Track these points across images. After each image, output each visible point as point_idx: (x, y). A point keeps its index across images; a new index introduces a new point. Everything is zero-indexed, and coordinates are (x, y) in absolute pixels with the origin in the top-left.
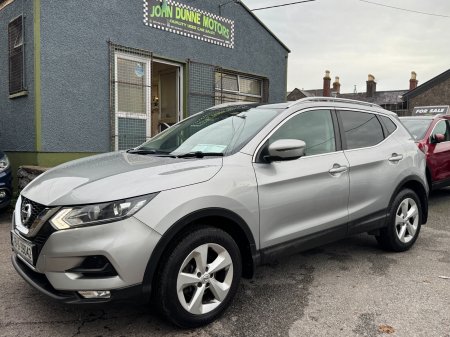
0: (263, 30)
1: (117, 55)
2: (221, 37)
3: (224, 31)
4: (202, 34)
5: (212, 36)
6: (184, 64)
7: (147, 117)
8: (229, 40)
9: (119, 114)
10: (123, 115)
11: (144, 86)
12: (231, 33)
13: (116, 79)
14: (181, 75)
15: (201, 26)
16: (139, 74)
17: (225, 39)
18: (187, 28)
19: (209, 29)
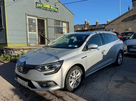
1: (28, 17)
3: (56, 10)
5: (52, 11)
6: (46, 19)
7: (37, 33)
9: (29, 33)
11: (35, 25)
12: (58, 11)
13: (28, 23)
14: (45, 21)
15: (50, 9)
16: (34, 22)
17: (57, 12)
18: (46, 9)
19: (52, 9)
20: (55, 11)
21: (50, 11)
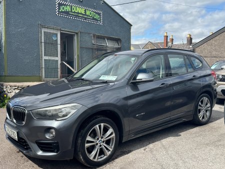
1: (43, 30)
2: (96, 19)
3: (97, 17)
5: (88, 18)
7: (59, 58)
8: (100, 21)
9: (45, 58)
10: (47, 58)
11: (57, 44)
12: (100, 18)
13: (43, 41)
14: (75, 38)
15: (85, 15)
16: (54, 39)
17: (98, 20)
18: (78, 16)
19: (89, 16)
20: (94, 19)
21: (85, 19)
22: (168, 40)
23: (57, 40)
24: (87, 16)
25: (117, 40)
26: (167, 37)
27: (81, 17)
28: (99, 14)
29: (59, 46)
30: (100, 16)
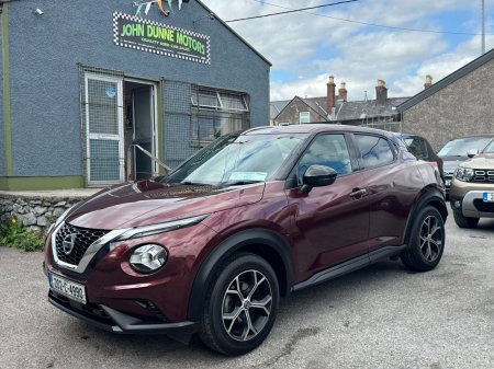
0: (241, 44)
1: (88, 76)
2: (196, 53)
3: (199, 47)
4: (175, 51)
5: (182, 51)
6: (158, 83)
7: (120, 137)
8: (205, 56)
9: (91, 136)
10: (95, 136)
11: (116, 107)
12: (206, 49)
13: (87, 100)
14: (155, 93)
15: (175, 43)
16: (110, 95)
17: (201, 55)
18: (159, 45)
19: (183, 46)
20: (193, 52)
22: (337, 93)
23: (115, 98)
24: (179, 45)
25: (241, 96)
26: (334, 85)
27: (166, 47)
28: (203, 42)
29: (121, 112)
30: (206, 45)
